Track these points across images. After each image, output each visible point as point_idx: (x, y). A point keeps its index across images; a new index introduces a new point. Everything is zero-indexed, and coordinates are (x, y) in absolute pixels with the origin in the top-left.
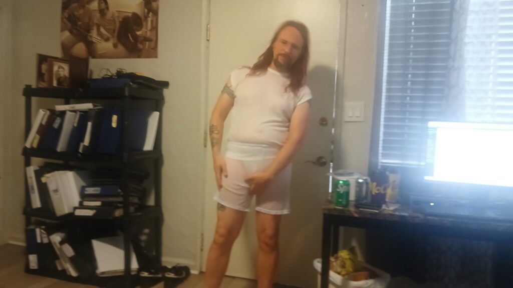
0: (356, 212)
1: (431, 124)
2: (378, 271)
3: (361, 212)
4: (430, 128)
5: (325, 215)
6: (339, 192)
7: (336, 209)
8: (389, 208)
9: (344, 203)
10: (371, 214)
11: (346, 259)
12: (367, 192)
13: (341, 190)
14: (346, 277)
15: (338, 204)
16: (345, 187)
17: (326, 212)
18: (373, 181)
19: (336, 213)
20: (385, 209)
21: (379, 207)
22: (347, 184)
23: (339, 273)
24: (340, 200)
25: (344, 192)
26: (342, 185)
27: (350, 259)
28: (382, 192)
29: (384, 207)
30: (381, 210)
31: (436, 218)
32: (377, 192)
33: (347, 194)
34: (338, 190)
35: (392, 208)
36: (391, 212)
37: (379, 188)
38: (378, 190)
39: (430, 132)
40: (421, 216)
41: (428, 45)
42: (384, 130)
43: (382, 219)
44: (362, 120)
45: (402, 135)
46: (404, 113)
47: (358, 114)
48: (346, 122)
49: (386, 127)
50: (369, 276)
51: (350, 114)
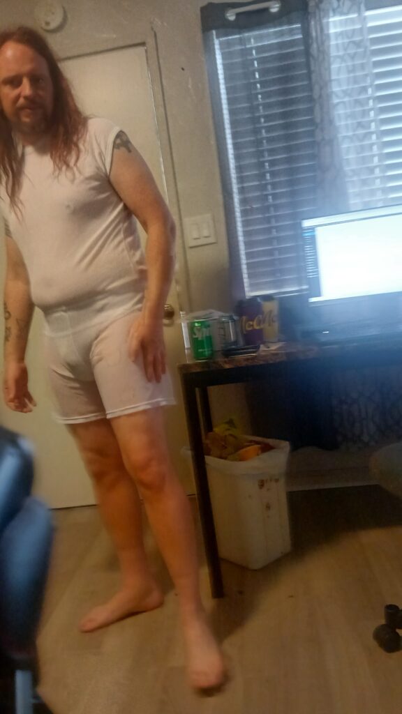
0: (225, 362)
1: (307, 223)
3: (233, 360)
4: (306, 230)
5: (183, 376)
6: (197, 338)
7: (195, 365)
9: (206, 353)
10: (247, 360)
13: (199, 336)
15: (199, 355)
17: (184, 371)
18: (240, 315)
19: (198, 370)
20: (264, 351)
21: (256, 348)
22: (206, 325)
24: (201, 350)
25: (202, 337)
26: (199, 328)
28: (257, 327)
29: (262, 348)
30: (259, 352)
32: (248, 329)
33: (210, 340)
34: (194, 336)
35: (274, 347)
36: (274, 352)
37: (251, 323)
38: (249, 326)
39: (307, 235)
40: (315, 348)
41: (284, 115)
42: (246, 249)
43: (262, 363)
44: (213, 241)
45: (270, 253)
46: (268, 220)
47: (206, 233)
48: (191, 247)
49: (247, 244)
50: (260, 452)
51: (195, 235)
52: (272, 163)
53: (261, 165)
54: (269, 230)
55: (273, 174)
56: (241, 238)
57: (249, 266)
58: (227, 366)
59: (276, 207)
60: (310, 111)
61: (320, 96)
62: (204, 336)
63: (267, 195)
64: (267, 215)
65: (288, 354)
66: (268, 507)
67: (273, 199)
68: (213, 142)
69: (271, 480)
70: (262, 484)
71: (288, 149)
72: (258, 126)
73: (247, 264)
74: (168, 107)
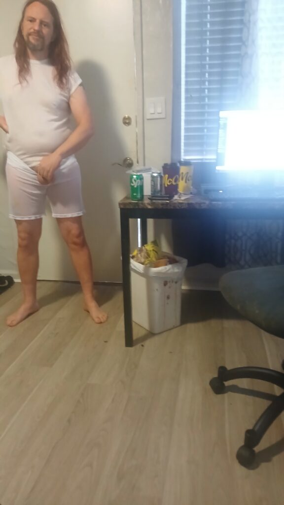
0: (149, 204)
1: (222, 114)
2: (177, 258)
3: (154, 203)
4: (222, 118)
5: (122, 209)
6: (134, 186)
7: (130, 203)
8: (181, 198)
9: (139, 196)
10: (162, 204)
11: (151, 251)
12: (161, 185)
13: (135, 184)
14: (148, 265)
15: (134, 198)
16: (139, 180)
17: (122, 207)
18: (165, 174)
19: (131, 207)
20: (176, 200)
21: (171, 197)
22: (141, 178)
23: (142, 264)
24: (135, 194)
25: (137, 186)
26: (136, 179)
27: (153, 250)
28: (174, 183)
29: (176, 197)
30: (172, 200)
31: (220, 203)
32: (169, 184)
33: (141, 188)
34: (132, 185)
35: (183, 198)
36: (181, 201)
37: (171, 180)
38: (170, 182)
39: (221, 122)
40: (207, 202)
41: (223, 32)
42: (185, 125)
43: (172, 207)
44: (164, 117)
45: (202, 130)
46: (203, 106)
47: (159, 110)
48: (148, 119)
49: (187, 122)
50: (168, 263)
51: (152, 111)
52: (211, 66)
53: (203, 66)
54: (203, 114)
55: (210, 74)
56: (183, 118)
57: (186, 137)
58: (149, 207)
59: (209, 98)
60: (241, 31)
61: (249, 21)
62: (139, 184)
63: (204, 89)
64: (202, 103)
65: (189, 204)
66: (168, 298)
67: (208, 92)
68: (171, 46)
69: (173, 282)
70: (165, 284)
71: (223, 57)
72: (204, 37)
73: (185, 136)
74: (143, 16)
